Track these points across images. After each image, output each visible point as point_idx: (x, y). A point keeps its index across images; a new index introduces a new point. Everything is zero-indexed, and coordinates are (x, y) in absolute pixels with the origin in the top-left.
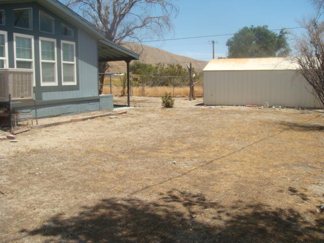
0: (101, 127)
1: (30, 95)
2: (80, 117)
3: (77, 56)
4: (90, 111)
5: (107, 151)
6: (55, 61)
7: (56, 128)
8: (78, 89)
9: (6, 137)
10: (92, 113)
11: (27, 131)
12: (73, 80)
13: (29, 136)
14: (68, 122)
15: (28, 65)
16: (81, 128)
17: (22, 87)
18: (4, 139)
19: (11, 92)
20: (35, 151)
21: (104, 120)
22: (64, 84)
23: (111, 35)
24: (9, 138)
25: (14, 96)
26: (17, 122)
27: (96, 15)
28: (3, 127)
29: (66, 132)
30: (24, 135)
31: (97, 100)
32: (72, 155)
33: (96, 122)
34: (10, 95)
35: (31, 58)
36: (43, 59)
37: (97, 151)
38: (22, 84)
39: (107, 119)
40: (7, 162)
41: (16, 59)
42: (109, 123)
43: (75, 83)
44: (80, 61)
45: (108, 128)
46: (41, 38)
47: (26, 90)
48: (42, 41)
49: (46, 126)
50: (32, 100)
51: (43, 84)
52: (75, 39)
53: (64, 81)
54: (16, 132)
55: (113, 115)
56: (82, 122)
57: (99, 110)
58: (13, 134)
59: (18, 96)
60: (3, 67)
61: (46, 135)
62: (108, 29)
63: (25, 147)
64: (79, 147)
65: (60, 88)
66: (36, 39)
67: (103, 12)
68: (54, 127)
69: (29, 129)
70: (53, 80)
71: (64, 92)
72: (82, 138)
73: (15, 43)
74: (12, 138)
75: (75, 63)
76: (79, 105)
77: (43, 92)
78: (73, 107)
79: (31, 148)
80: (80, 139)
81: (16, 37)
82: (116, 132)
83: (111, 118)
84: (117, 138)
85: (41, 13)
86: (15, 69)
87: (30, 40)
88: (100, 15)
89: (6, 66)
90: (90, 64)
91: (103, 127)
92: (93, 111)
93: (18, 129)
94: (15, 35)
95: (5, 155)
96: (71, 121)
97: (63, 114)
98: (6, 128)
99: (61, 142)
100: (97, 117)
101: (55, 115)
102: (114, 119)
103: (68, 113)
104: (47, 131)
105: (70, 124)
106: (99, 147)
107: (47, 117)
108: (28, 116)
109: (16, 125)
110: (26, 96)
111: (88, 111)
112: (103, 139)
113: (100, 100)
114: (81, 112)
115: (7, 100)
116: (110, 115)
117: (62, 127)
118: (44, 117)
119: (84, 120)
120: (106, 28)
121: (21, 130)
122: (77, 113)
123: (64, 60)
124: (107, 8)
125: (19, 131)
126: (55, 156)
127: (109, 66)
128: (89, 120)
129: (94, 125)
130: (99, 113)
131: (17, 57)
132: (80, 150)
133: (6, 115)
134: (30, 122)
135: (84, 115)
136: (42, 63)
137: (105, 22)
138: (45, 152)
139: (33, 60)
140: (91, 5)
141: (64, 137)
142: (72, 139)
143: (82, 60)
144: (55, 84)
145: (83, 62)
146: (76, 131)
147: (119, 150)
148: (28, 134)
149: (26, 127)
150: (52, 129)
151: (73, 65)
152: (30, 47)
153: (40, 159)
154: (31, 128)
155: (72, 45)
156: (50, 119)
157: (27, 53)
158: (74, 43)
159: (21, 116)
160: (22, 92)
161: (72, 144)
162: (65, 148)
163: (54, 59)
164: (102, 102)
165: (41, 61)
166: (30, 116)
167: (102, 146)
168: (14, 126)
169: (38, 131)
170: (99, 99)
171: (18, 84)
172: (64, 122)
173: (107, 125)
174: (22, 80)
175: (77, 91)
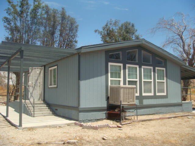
0: (180, 124)
1: (133, 101)
2: (168, 116)
3: (166, 77)
4: (175, 112)
5: (177, 143)
6: (152, 80)
7: (148, 123)
8: (167, 98)
9: (116, 126)
10: (177, 113)
11: (130, 123)
12: (163, 92)
13: (130, 127)
14: (158, 119)
15: (135, 83)
16: (165, 124)
17: (129, 97)
18: (115, 127)
19: (122, 99)
20: (129, 138)
21: (183, 119)
22: (157, 94)
23: (192, 63)
24: (118, 127)
25: (124, 102)
26: (125, 117)
27: (182, 50)
28: (117, 119)
29: (155, 126)
30: (128, 125)
31: (180, 105)
32: (152, 144)
33: (177, 120)
34: (121, 101)
35: (137, 79)
36: (144, 79)
37: (170, 142)
39: (186, 119)
40: (110, 143)
41: (127, 79)
42: (186, 122)
43: (165, 94)
44: (168, 80)
45: (184, 125)
46: (143, 67)
47: (131, 98)
48: (144, 68)
49: (143, 121)
50: (135, 104)
51: (144, 94)
52: (165, 66)
53: (158, 92)
54: (123, 124)
55: (191, 116)
56: (168, 120)
57: (182, 112)
58: (121, 124)
59: (126, 102)
60: (120, 84)
61: (141, 127)
62: (190, 59)
63: (125, 133)
64: (159, 138)
65: (155, 97)
66: (140, 67)
67: (186, 48)
68: (148, 122)
69: (132, 122)
70: (151, 92)
71: (158, 100)
72: (163, 131)
73: (127, 70)
74: (120, 127)
75: (165, 81)
76: (167, 108)
77: (144, 99)
78: (164, 109)
79: (128, 135)
80: (162, 132)
81: (128, 67)
82: (189, 129)
83: (189, 118)
84: (188, 134)
85: (143, 52)
86: (127, 86)
87: (136, 68)
88: (184, 50)
89: (122, 84)
90: (176, 82)
91: (181, 124)
92: (177, 112)
93: (125, 122)
94: (127, 65)
95: (111, 138)
96: (160, 119)
97: (157, 113)
98: (118, 120)
99: (149, 133)
100: (178, 117)
101: (151, 113)
102: (191, 119)
103: (160, 113)
104: (143, 124)
105: (159, 120)
106: (173, 139)
107: (146, 115)
108: (132, 114)
109: (124, 119)
110: (131, 102)
111: (174, 112)
112: (177, 133)
113: (183, 105)
114: (169, 113)
115: (119, 104)
116: (189, 115)
117: (153, 123)
118: (144, 115)
119: (169, 118)
120: (189, 58)
121: (126, 123)
122: (166, 113)
123: (158, 79)
124: (189, 46)
125: (125, 123)
126: (141, 143)
127: (191, 82)
128: (172, 118)
129: (175, 122)
130: (181, 114)
131: (128, 78)
132: (158, 140)
133: (119, 113)
134: (133, 118)
135: (170, 115)
136: (144, 82)
137: (188, 54)
138: (135, 139)
139: (138, 80)
140: (178, 44)
141: (152, 130)
142: (156, 131)
143: (169, 79)
144: (152, 94)
145: (170, 81)
146: (161, 125)
147: (187, 144)
148: (130, 126)
149: (130, 121)
150: (146, 123)
151: (164, 82)
152: (136, 72)
153: (131, 143)
154: (133, 121)
155: (163, 70)
156: (147, 116)
157: (134, 76)
158: (164, 69)
159: (127, 114)
161: (155, 135)
162: (150, 137)
163: (151, 79)
164: (184, 106)
165: (143, 80)
166: (133, 114)
167: (175, 138)
168: (123, 119)
169: (137, 124)
171: (126, 94)
172: (155, 119)
173: (184, 123)
174: (129, 92)
175: (167, 99)
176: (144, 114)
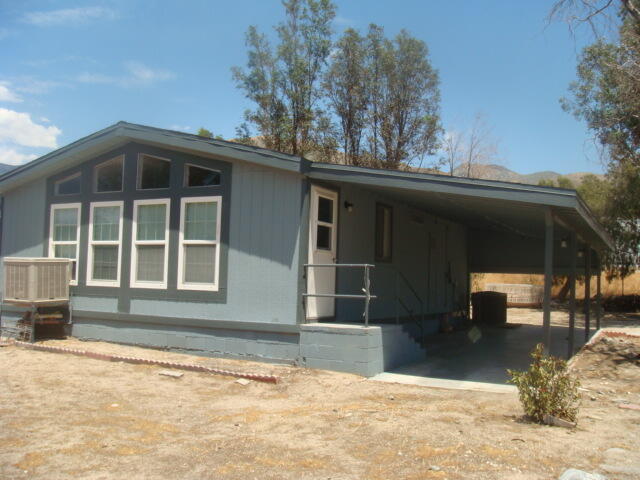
3: (225, 226)
6: (165, 241)
8: (225, 302)
12: (209, 280)
17: (17, 284)
22: (181, 286)
25: (8, 296)
35: (117, 239)
36: (138, 239)
38: (17, 279)
41: (91, 242)
43: (214, 287)
46: (137, 202)
48: (140, 206)
51: (134, 284)
65: (173, 294)
71: (183, 305)
75: (217, 242)
77: (133, 298)
81: (95, 208)
94: (93, 205)
97: (176, 349)
101: (155, 345)
107: (136, 345)
113: (302, 336)
118: (130, 345)
139: (120, 242)
144: (163, 285)
158: (218, 199)
160: (17, 291)
165: (135, 242)
170: (299, 334)
174: (17, 274)
175: (219, 305)
176: (129, 342)
